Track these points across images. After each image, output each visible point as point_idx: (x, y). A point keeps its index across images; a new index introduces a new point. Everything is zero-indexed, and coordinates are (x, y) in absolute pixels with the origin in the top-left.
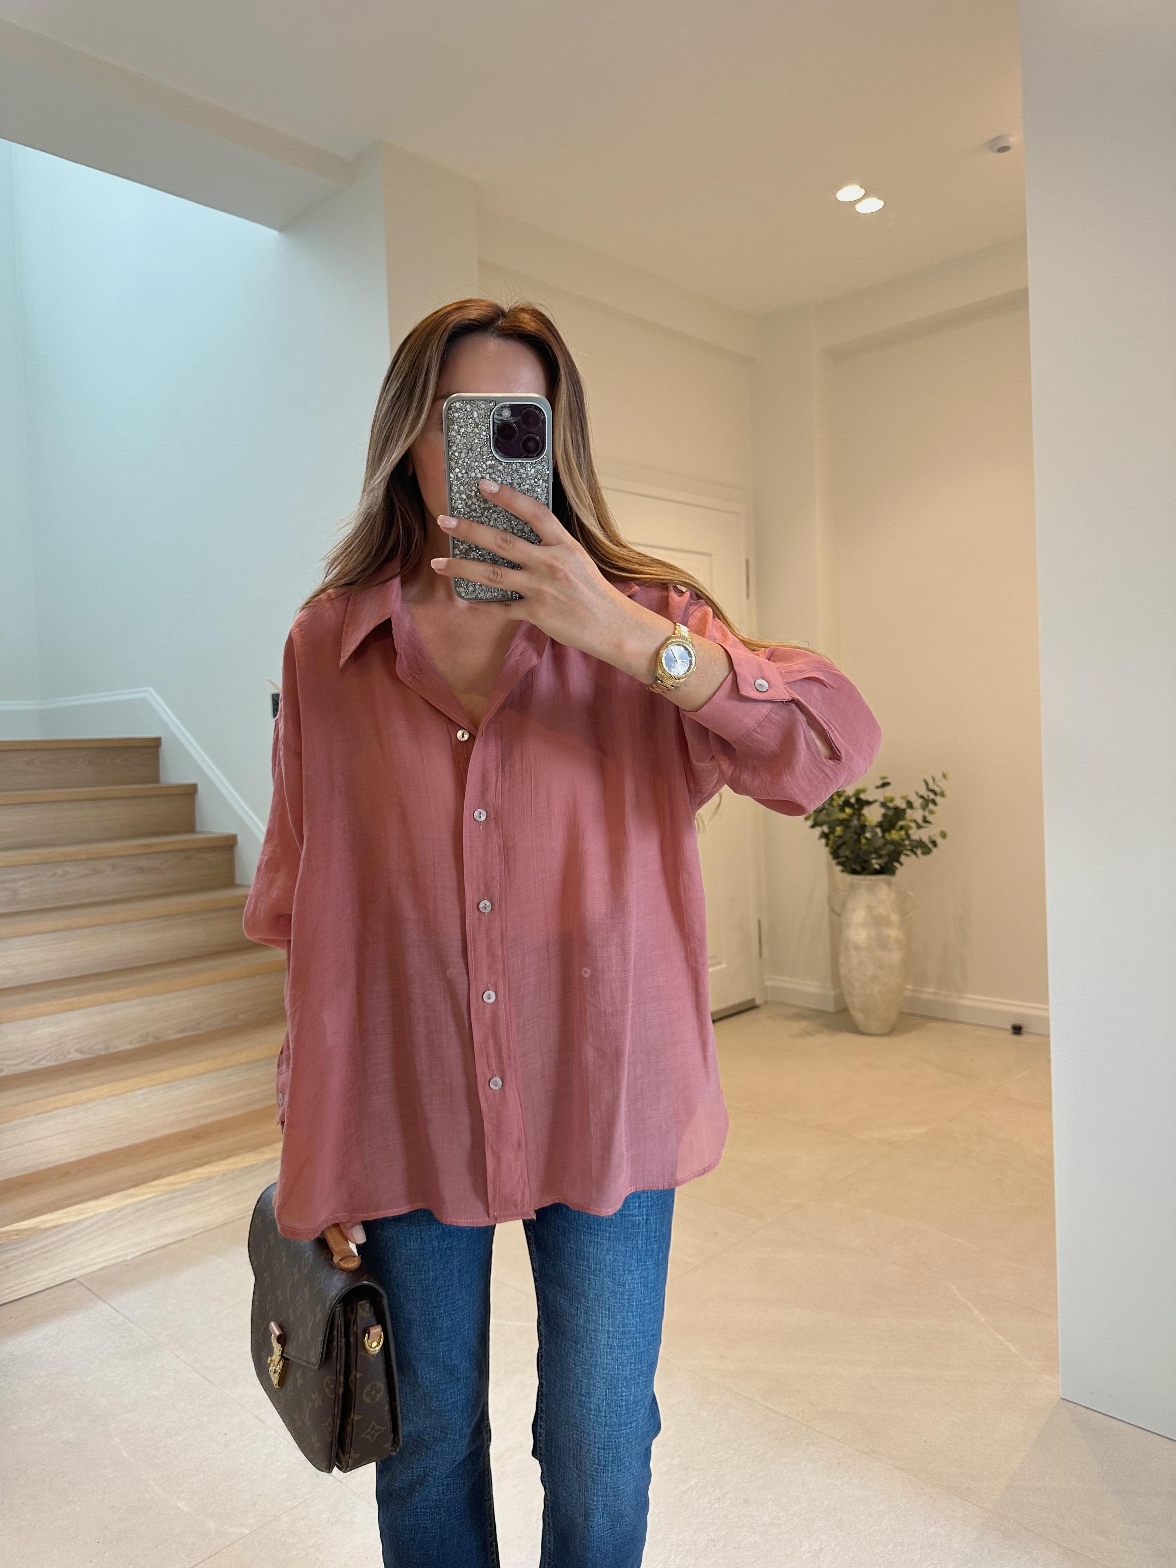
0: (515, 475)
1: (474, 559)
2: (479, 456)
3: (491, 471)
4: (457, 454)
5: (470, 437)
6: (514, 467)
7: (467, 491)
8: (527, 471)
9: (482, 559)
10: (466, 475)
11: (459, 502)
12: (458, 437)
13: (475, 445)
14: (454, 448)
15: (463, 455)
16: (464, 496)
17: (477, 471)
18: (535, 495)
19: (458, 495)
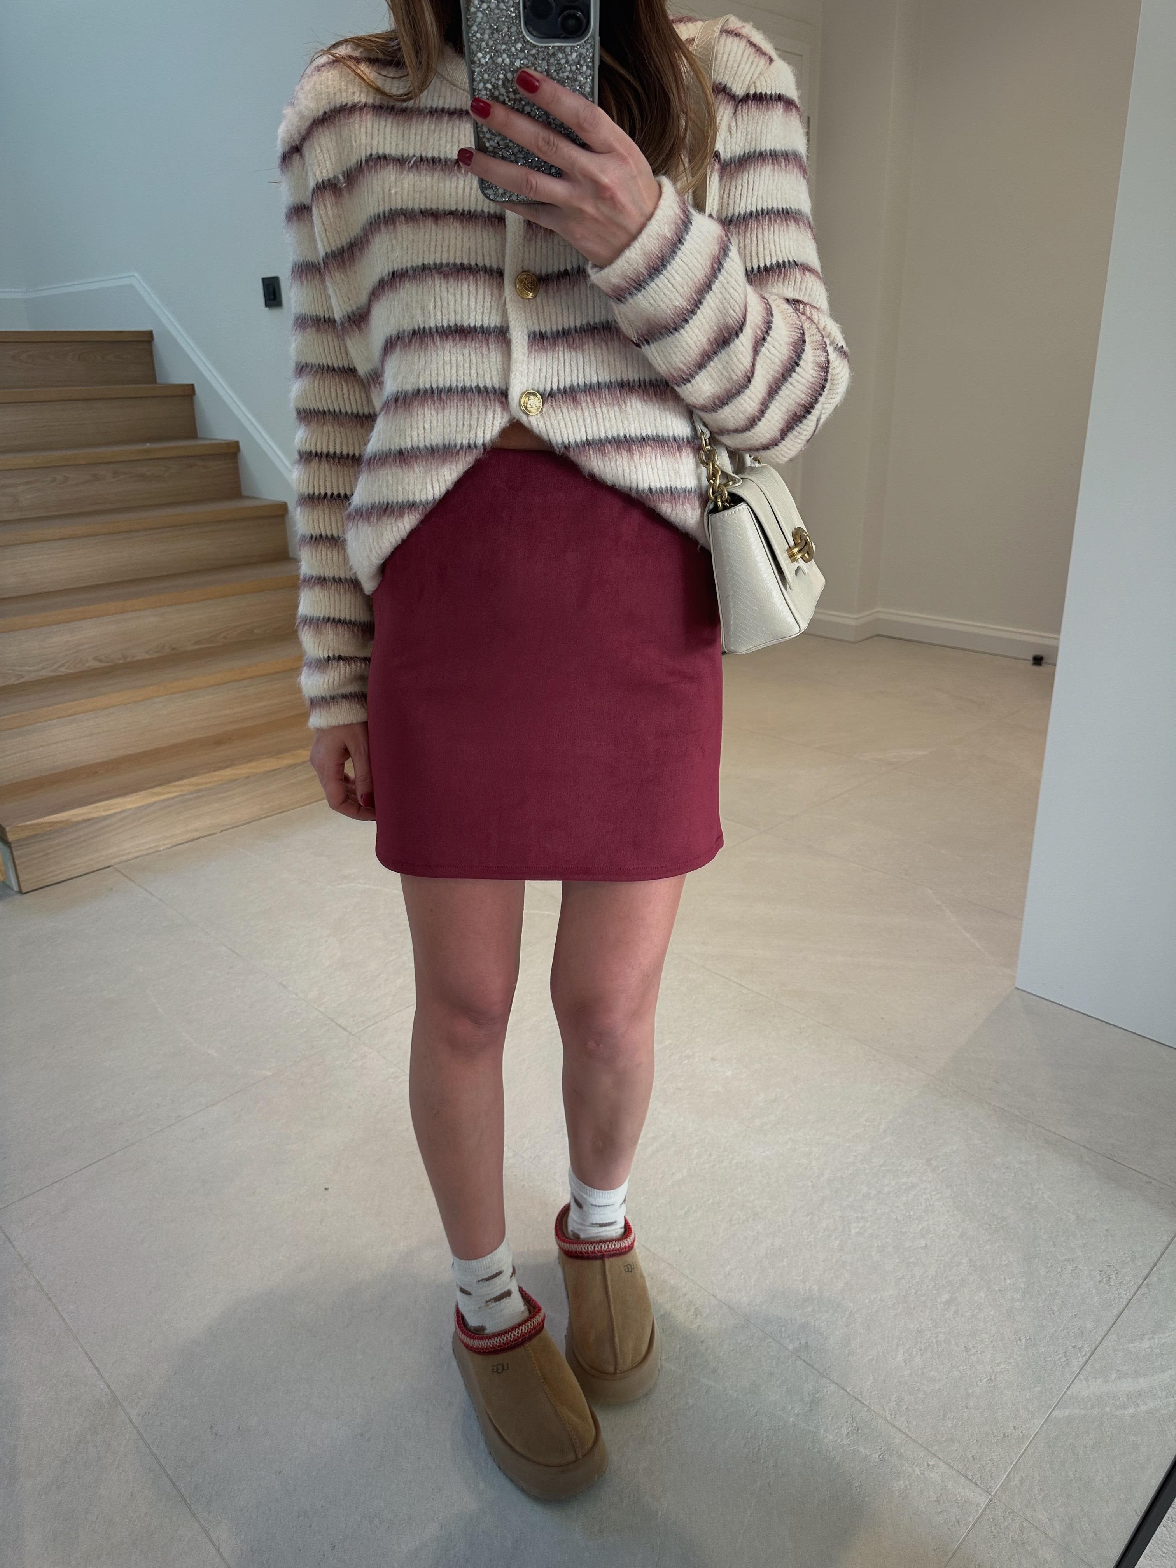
0: (552, 60)
1: (503, 158)
2: (507, 38)
3: (521, 55)
4: (478, 35)
5: (494, 14)
6: (551, 50)
7: (493, 80)
8: (568, 54)
9: (513, 158)
10: (490, 62)
11: (484, 92)
12: (480, 15)
13: (501, 25)
14: (475, 28)
15: (486, 36)
16: (489, 86)
17: (505, 56)
18: (577, 83)
19: (481, 85)
